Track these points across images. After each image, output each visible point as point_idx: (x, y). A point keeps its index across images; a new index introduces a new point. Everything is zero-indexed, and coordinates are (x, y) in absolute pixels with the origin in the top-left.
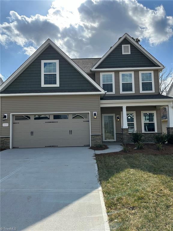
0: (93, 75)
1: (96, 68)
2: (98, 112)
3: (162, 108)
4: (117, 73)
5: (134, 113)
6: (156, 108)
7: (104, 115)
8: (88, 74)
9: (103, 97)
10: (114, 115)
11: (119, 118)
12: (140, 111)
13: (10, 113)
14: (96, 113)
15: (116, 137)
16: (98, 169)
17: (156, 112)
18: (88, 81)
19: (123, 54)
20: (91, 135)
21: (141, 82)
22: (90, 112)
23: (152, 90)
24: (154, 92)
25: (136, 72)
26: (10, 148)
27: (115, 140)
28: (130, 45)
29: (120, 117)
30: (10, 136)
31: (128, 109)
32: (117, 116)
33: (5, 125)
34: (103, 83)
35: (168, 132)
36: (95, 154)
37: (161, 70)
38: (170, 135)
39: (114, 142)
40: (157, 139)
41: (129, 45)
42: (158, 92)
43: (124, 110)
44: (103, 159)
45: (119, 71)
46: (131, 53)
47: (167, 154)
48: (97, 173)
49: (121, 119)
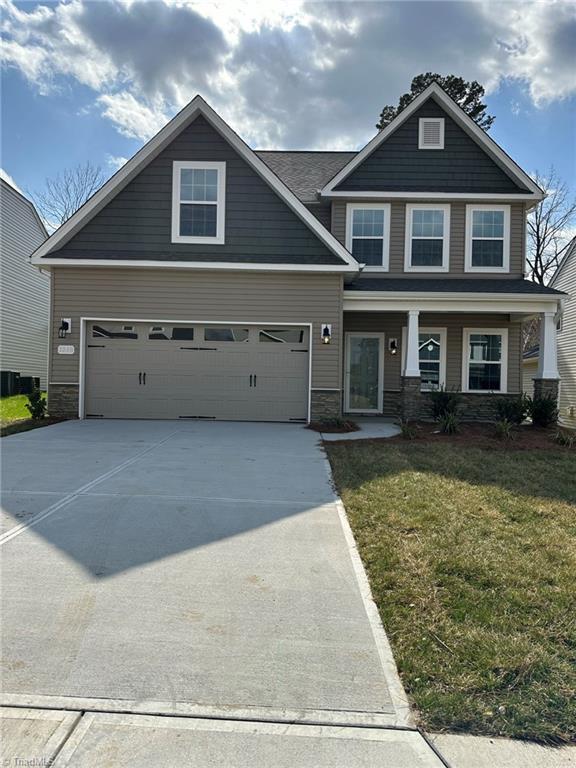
0: (325, 210)
1: (334, 189)
2: (337, 326)
3: (525, 320)
4: (399, 206)
5: (443, 332)
6: (509, 320)
7: (350, 335)
8: (309, 207)
9: (353, 283)
10: (381, 336)
11: (396, 346)
12: (462, 328)
13: (79, 318)
14: (329, 327)
15: (384, 401)
16: (332, 469)
17: (509, 333)
18: (310, 230)
19: (420, 148)
20: (312, 391)
21: (469, 239)
22: (311, 325)
23: (500, 264)
24: (508, 271)
25: (458, 207)
26: (78, 418)
27: (380, 410)
28: (443, 119)
29: (400, 343)
30: (78, 381)
31: (425, 319)
32: (391, 340)
33: (65, 350)
34: (354, 235)
35: (537, 393)
36: (323, 441)
37: (534, 203)
38: (540, 400)
39: (378, 415)
40: (500, 409)
41: (442, 121)
42: (519, 272)
43: (413, 321)
44: (345, 450)
45: (404, 202)
46: (446, 145)
47: (522, 449)
48: (329, 476)
49: (401, 350)
